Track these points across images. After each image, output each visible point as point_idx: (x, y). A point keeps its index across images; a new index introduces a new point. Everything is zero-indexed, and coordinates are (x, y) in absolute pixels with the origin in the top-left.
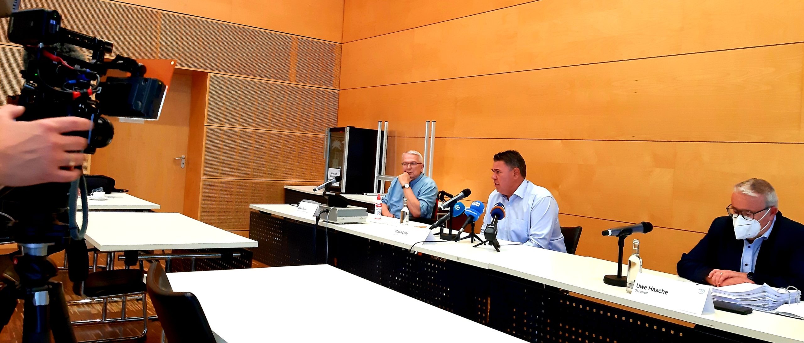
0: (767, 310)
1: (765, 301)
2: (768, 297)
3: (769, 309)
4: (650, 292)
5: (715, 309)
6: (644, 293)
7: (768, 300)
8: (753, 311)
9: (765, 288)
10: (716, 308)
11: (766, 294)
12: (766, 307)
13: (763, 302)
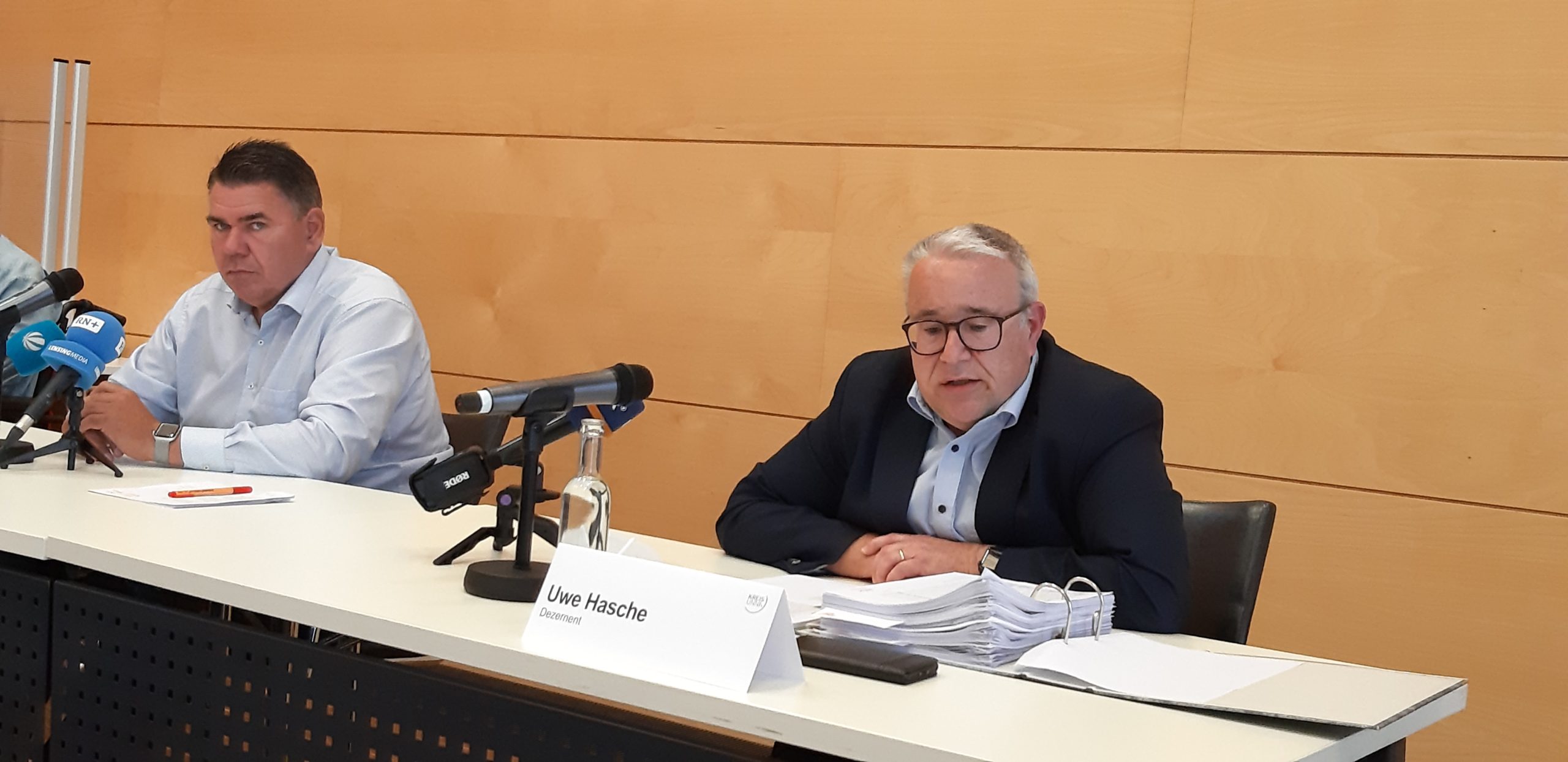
0: (990, 662)
1: (985, 632)
2: (995, 615)
3: (997, 659)
4: (590, 615)
5: (804, 665)
6: (569, 619)
7: (995, 626)
8: (941, 669)
9: (985, 584)
10: (807, 662)
11: (991, 605)
12: (988, 652)
13: (977, 636)
